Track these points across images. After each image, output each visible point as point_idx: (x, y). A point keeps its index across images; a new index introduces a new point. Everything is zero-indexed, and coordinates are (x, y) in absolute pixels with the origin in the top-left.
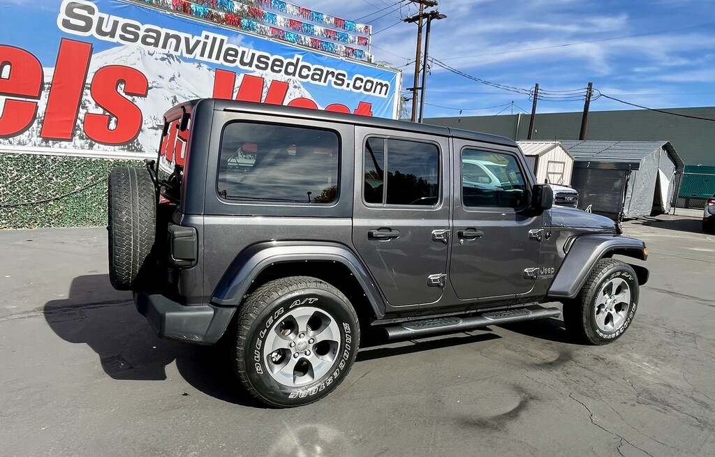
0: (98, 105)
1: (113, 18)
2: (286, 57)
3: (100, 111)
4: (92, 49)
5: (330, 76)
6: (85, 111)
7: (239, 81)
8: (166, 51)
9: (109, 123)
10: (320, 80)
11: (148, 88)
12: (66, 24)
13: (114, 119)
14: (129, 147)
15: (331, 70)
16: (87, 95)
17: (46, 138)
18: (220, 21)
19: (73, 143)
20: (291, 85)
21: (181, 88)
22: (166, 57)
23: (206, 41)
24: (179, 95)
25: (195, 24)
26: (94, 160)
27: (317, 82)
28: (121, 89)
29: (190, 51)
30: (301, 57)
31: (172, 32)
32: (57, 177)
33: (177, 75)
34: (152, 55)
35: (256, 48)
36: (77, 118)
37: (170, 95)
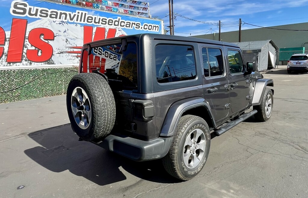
0: (32, 45)
1: (36, 8)
2: (114, 18)
3: (33, 48)
4: (27, 22)
5: (133, 25)
6: (26, 49)
7: (94, 30)
8: (61, 20)
9: (38, 53)
10: (129, 27)
11: (54, 37)
12: (14, 12)
13: (40, 51)
14: (48, 63)
15: (134, 22)
16: (27, 42)
17: (10, 61)
18: (83, 5)
19: (22, 63)
20: (117, 30)
21: (69, 35)
22: (61, 22)
23: (78, 14)
24: (69, 38)
25: (73, 7)
26: (32, 70)
28: (42, 38)
29: (71, 19)
30: (120, 18)
31: (63, 12)
32: (16, 79)
33: (67, 30)
34: (55, 22)
35: (101, 15)
36: (23, 52)
37: (65, 38)
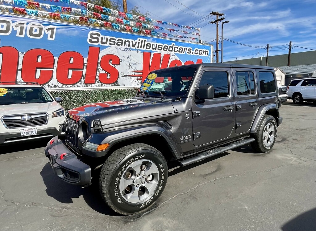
0: (103, 70)
1: (106, 37)
2: (169, 45)
3: (104, 72)
4: (100, 49)
5: (186, 50)
6: (99, 72)
7: (152, 56)
8: (125, 47)
9: (107, 76)
10: (182, 52)
11: (120, 62)
12: (91, 41)
13: (109, 74)
14: (115, 84)
15: (186, 48)
16: (99, 66)
17: (87, 84)
18: (143, 33)
19: (95, 85)
20: (171, 55)
21: (131, 60)
22: (125, 49)
23: (139, 41)
24: (131, 63)
25: (135, 35)
26: (103, 90)
27: (181, 53)
28: (111, 63)
29: (134, 46)
30: (174, 44)
31: (127, 40)
32: (91, 98)
33: (130, 56)
34: (120, 49)
35: (157, 42)
36: (96, 75)
37: (128, 63)
